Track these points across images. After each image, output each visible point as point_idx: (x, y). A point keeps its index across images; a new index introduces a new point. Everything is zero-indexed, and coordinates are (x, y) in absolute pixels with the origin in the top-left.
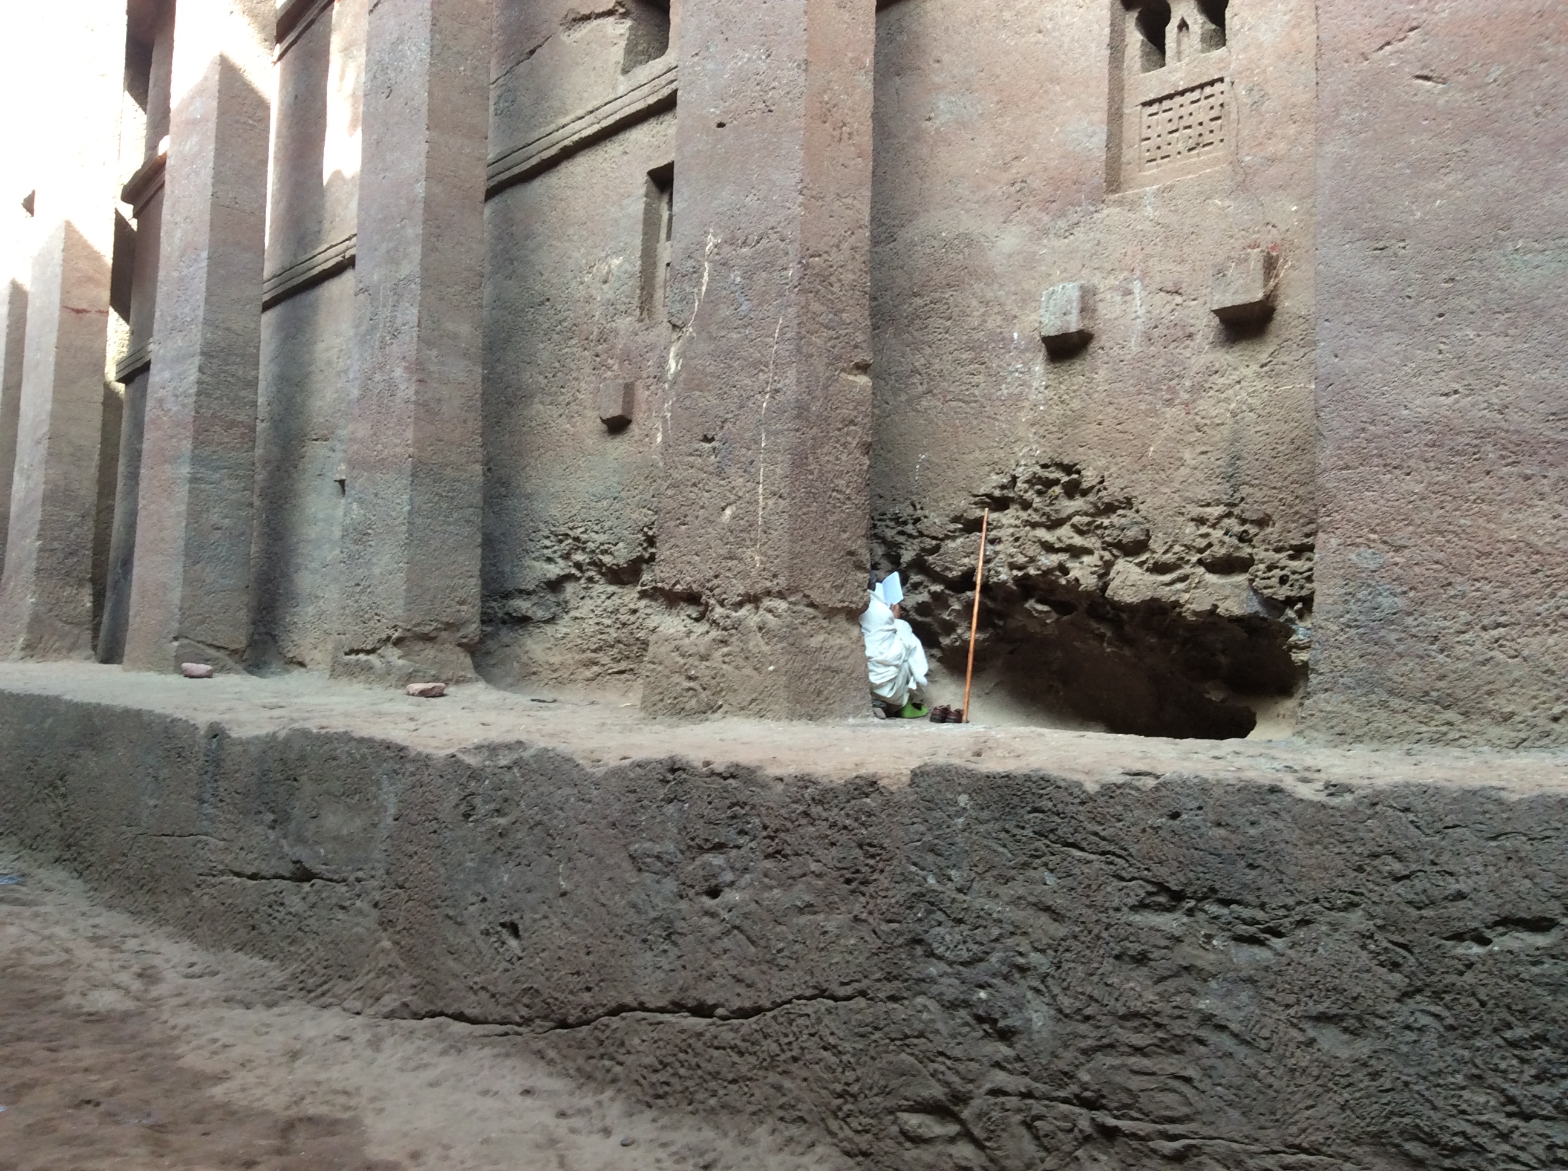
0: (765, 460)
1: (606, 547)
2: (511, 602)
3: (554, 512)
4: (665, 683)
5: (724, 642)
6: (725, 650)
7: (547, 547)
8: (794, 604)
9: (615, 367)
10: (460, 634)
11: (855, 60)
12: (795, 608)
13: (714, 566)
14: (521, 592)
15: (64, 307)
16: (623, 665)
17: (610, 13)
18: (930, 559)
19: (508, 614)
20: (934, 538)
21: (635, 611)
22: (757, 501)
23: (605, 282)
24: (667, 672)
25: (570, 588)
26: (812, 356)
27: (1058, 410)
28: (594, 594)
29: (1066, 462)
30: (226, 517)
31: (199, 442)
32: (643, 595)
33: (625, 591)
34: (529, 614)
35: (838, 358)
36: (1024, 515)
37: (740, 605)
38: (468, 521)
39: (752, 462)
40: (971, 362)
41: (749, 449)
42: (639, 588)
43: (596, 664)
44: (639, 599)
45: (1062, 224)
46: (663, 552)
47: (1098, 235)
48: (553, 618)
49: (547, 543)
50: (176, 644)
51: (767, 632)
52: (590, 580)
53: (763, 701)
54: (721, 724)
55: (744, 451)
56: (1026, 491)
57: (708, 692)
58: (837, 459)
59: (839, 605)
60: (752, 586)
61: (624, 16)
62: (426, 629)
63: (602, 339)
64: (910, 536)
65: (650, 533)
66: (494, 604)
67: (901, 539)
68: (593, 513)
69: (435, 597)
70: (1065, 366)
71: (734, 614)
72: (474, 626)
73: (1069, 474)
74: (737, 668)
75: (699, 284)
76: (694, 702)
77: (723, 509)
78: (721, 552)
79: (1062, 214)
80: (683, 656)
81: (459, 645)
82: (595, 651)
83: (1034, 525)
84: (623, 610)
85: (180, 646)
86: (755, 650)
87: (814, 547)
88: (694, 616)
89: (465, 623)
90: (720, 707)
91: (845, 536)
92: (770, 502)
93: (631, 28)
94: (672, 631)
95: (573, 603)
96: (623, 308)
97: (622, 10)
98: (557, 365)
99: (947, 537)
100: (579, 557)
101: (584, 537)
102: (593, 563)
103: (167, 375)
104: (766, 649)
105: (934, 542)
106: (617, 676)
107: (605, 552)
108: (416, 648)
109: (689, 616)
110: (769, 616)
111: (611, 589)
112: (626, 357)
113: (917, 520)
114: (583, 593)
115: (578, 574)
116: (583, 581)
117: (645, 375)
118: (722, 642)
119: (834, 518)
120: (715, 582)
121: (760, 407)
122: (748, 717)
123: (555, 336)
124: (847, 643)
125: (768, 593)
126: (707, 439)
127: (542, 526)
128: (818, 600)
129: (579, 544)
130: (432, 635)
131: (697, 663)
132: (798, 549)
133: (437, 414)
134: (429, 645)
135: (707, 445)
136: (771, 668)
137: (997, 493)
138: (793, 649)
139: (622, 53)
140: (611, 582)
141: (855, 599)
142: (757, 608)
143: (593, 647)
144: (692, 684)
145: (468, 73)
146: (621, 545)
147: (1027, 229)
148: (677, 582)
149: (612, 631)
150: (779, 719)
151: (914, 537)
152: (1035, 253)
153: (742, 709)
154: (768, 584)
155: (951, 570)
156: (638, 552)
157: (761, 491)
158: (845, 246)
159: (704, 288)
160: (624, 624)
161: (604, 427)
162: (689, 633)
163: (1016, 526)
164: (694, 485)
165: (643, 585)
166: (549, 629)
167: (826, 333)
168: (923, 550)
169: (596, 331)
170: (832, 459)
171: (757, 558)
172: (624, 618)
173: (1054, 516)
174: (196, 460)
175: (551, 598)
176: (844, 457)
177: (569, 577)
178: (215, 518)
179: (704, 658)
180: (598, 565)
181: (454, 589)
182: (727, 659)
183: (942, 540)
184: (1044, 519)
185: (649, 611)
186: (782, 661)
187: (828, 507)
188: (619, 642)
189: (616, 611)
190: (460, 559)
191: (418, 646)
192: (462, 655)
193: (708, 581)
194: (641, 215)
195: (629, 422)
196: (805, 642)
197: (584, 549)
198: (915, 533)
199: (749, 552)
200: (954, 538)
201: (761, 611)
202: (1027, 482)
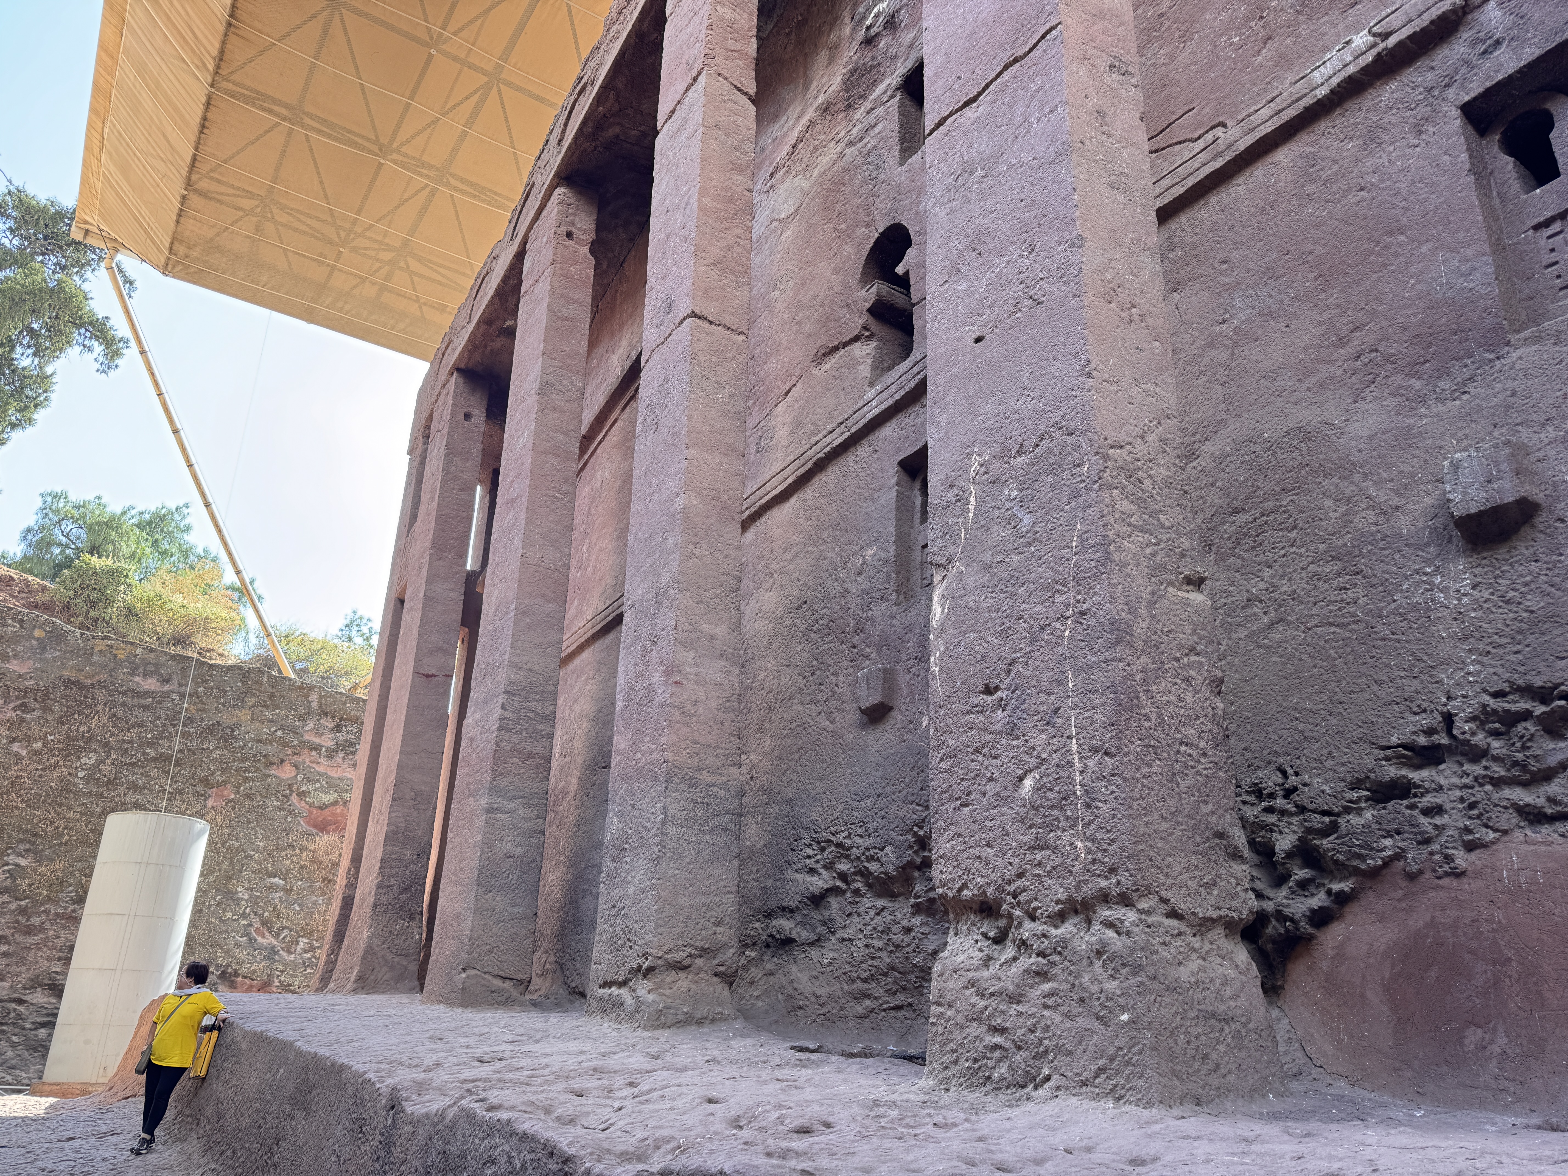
0: (1076, 706)
1: (872, 852)
2: (774, 922)
3: (815, 816)
4: (958, 1036)
5: (1042, 975)
6: (1047, 987)
7: (809, 857)
8: (1148, 912)
9: (873, 655)
10: (716, 962)
11: (1136, 241)
12: (1150, 920)
13: (1016, 861)
14: (783, 909)
15: (416, 673)
16: (900, 999)
17: (856, 339)
18: (1325, 843)
19: (771, 936)
20: (1325, 813)
21: (908, 930)
22: (1070, 763)
23: (860, 574)
24: (960, 1019)
25: (834, 902)
26: (1126, 565)
27: (1503, 614)
28: (862, 910)
29: (1538, 682)
30: (517, 846)
31: (496, 774)
32: (917, 909)
33: (897, 905)
34: (794, 935)
35: (1162, 568)
36: (1477, 769)
37: (1060, 917)
38: (725, 830)
39: (1056, 711)
40: (1339, 574)
41: (1050, 694)
42: (912, 901)
43: (868, 996)
44: (913, 914)
45: (1445, 384)
46: (941, 846)
47: (1510, 385)
48: (818, 940)
49: (809, 852)
50: (464, 975)
51: (1111, 959)
52: (857, 892)
53: (1118, 1072)
54: (1053, 1107)
55: (1043, 697)
56: (1473, 734)
57: (1023, 1054)
58: (1180, 699)
59: (1215, 914)
60: (1078, 887)
61: (870, 338)
62: (679, 956)
63: (859, 630)
64: (1283, 813)
65: (921, 833)
66: (757, 925)
67: (1271, 819)
68: (856, 814)
69: (689, 917)
70: (1502, 552)
71: (1054, 932)
72: (732, 951)
73: (1544, 702)
74: (1067, 1016)
75: (964, 511)
76: (1003, 1068)
77: (1021, 779)
78: (1025, 839)
79: (1444, 372)
80: (981, 995)
81: (716, 975)
82: (865, 981)
83: (1497, 783)
84: (894, 929)
85: (468, 977)
86: (1094, 988)
87: (1164, 825)
88: (992, 934)
89: (724, 946)
90: (1048, 1078)
91: (1206, 809)
92: (1091, 763)
93: (876, 348)
94: (961, 958)
95: (839, 921)
96: (878, 595)
97: (867, 334)
98: (815, 663)
99: (1347, 810)
100: (843, 866)
101: (847, 842)
102: (860, 873)
103: (478, 716)
104: (1112, 986)
105: (1327, 819)
106: (893, 1013)
107: (871, 859)
108: (669, 980)
109: (985, 936)
110: (1110, 934)
111: (880, 903)
112: (884, 643)
113: (1289, 793)
114: (849, 909)
115: (843, 886)
116: (848, 895)
117: (905, 658)
118: (1038, 974)
119: (1190, 781)
120: (1020, 883)
121: (1061, 637)
122: (1096, 1097)
123: (813, 635)
124: (1231, 972)
125: (1105, 898)
126: (988, 690)
127: (803, 833)
128: (1182, 907)
129: (843, 851)
130: (686, 963)
131: (1003, 1007)
132: (1142, 829)
133: (692, 716)
134: (682, 975)
135: (989, 699)
136: (1125, 1017)
137: (1422, 740)
138: (1155, 985)
139: (868, 369)
140: (880, 896)
141: (1235, 904)
142: (1089, 922)
143: (864, 975)
144: (998, 1039)
145: (726, 400)
146: (889, 849)
147: (1392, 402)
148: (964, 886)
149: (884, 954)
150: (1149, 1105)
151: (1291, 814)
152: (1409, 428)
153: (1084, 1084)
154: (1104, 883)
155: (1362, 858)
156: (909, 854)
157: (1074, 748)
158: (1151, 438)
159: (971, 515)
160: (897, 946)
161: (865, 719)
162: (987, 961)
163: (1466, 786)
164: (977, 751)
165: (917, 897)
166: (814, 953)
167: (1141, 538)
168: (1309, 831)
169: (852, 623)
170: (1173, 699)
171: (1080, 845)
172: (897, 938)
173: (1534, 766)
174: (493, 790)
175: (816, 916)
176: (1189, 698)
177: (833, 891)
178: (508, 847)
179: (1014, 999)
180: (864, 874)
181: (709, 908)
182: (1050, 1002)
183: (1338, 815)
184: (1515, 772)
185: (926, 929)
186: (1141, 1007)
187: (1177, 766)
188: (893, 969)
189: (886, 931)
190: (717, 872)
191: (671, 976)
192: (719, 988)
193: (1009, 883)
194: (893, 504)
195: (891, 709)
196: (1173, 973)
197: (847, 857)
198: (1291, 807)
199: (1066, 837)
200: (1359, 811)
201: (1096, 927)
202: (1474, 719)
